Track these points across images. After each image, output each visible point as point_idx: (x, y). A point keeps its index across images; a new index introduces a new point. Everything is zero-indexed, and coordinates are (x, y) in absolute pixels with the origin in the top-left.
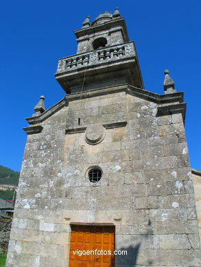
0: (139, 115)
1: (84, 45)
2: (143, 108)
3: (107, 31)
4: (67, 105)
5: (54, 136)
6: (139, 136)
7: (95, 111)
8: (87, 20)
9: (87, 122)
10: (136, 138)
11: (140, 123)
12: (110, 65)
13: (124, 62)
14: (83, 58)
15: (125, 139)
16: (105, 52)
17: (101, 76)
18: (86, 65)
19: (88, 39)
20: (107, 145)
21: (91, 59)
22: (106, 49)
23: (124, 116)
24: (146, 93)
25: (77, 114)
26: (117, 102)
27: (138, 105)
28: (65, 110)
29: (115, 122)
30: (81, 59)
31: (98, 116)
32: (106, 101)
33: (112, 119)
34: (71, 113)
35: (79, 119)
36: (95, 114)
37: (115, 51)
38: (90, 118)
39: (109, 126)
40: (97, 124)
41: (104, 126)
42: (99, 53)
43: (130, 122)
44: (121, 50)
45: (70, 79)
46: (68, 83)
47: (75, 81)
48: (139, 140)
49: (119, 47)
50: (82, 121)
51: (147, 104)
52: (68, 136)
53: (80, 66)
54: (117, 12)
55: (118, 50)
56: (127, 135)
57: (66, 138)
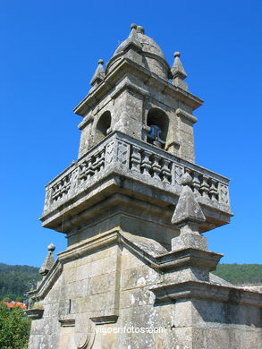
0: (133, 301)
1: (86, 137)
2: (139, 281)
5: (52, 327)
6: (129, 347)
7: (84, 287)
9: (77, 309)
11: (134, 319)
12: (87, 197)
13: (102, 188)
19: (91, 121)
25: (69, 292)
27: (135, 274)
31: (87, 297)
33: (100, 308)
34: (63, 288)
35: (71, 301)
36: (84, 294)
38: (79, 300)
39: (98, 321)
40: (85, 315)
41: (92, 319)
42: (81, 168)
49: (100, 148)
50: (72, 306)
51: (145, 275)
55: (100, 154)
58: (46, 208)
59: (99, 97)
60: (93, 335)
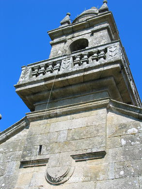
0: (124, 142)
1: (59, 49)
2: (130, 131)
3: (90, 31)
4: (27, 126)
5: (4, 170)
6: (122, 173)
7: (62, 135)
8: (67, 18)
9: (51, 151)
10: (117, 176)
11: (125, 153)
12: (86, 73)
13: (106, 68)
14: (54, 64)
15: (102, 177)
16: (82, 56)
17: (74, 88)
18: (56, 73)
19: (65, 41)
20: (76, 185)
21: (63, 65)
22: (83, 53)
23: (102, 143)
24: (135, 109)
25: (39, 140)
26: (94, 123)
27: (124, 127)
28: (24, 133)
29: (89, 151)
30: (51, 66)
31: (67, 143)
32: (79, 121)
33: (85, 147)
34: (30, 138)
35: (41, 146)
36: (62, 140)
37: (95, 55)
38: (54, 145)
39: (80, 158)
40: (64, 154)
41: (73, 156)
42: (74, 58)
43: (110, 152)
44: (102, 52)
45: (35, 92)
46: (32, 97)
47: (41, 94)
48: (123, 180)
49: (100, 49)
50: (43, 149)
51: (136, 126)
52: (23, 170)
53: (48, 74)
54: (105, 6)
55: (99, 52)
56: (105, 172)
57: (20, 173)
58: (21, 80)
59: (76, 29)
60: (72, 168)
